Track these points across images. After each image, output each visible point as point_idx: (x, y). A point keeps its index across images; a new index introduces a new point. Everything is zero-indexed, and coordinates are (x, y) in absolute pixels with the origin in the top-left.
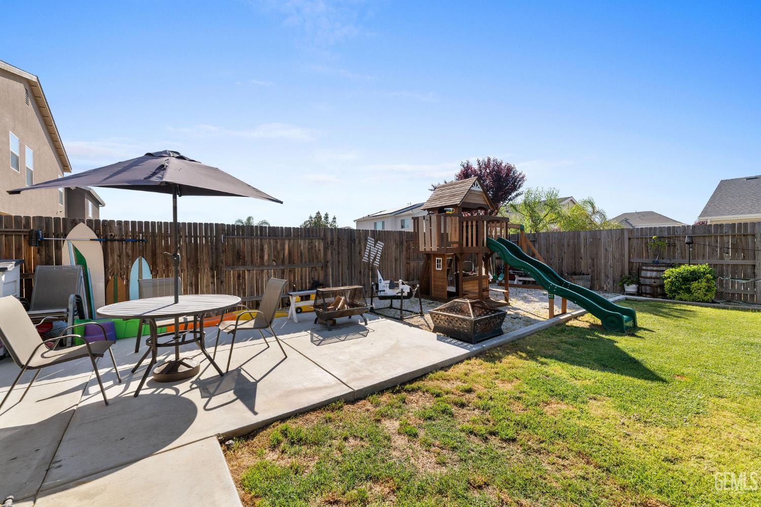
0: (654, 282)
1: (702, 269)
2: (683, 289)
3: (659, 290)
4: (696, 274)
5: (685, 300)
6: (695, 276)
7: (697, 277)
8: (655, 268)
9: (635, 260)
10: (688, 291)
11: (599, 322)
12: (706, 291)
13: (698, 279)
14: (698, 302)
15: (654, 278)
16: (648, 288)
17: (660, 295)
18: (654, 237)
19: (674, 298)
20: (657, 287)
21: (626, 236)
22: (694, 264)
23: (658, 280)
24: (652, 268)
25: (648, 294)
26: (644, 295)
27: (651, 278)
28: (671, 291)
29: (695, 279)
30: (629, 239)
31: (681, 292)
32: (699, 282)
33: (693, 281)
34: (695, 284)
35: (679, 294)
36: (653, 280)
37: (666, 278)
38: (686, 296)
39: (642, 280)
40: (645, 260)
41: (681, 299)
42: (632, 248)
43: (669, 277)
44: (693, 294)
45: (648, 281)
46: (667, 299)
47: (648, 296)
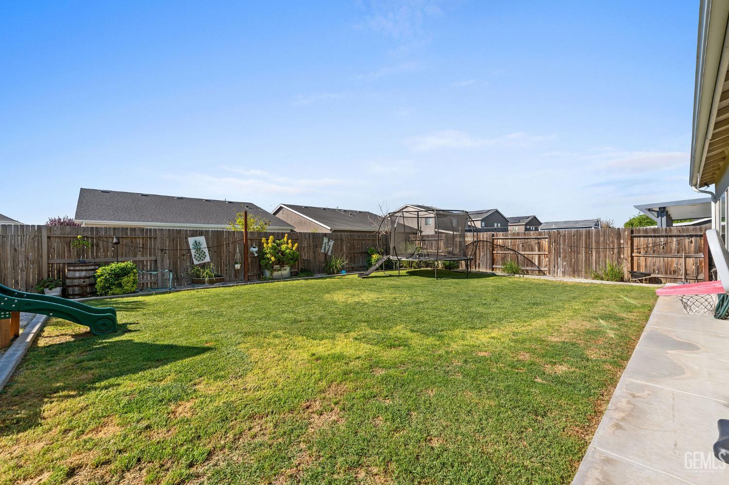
0: (84, 282)
1: (129, 266)
2: (114, 284)
3: (88, 289)
4: (125, 270)
5: (117, 294)
6: (125, 272)
7: (127, 273)
8: (84, 268)
9: (56, 260)
10: (120, 285)
11: (84, 329)
12: (133, 284)
13: (127, 274)
14: (127, 293)
15: (83, 278)
16: (76, 289)
17: (90, 293)
18: (79, 237)
19: (106, 294)
20: (86, 287)
21: (45, 234)
22: (122, 262)
23: (87, 279)
24: (81, 268)
25: (76, 295)
26: (72, 297)
27: (80, 278)
28: (103, 288)
29: (125, 274)
30: (49, 237)
31: (113, 287)
32: (128, 277)
33: (123, 276)
34: (125, 279)
35: (111, 289)
36: (82, 280)
37: (99, 276)
38: (118, 290)
39: (68, 282)
40: (66, 261)
41: (113, 294)
42: (51, 248)
43: (102, 275)
44: (123, 287)
45: (76, 282)
46: (98, 296)
47: (77, 297)
